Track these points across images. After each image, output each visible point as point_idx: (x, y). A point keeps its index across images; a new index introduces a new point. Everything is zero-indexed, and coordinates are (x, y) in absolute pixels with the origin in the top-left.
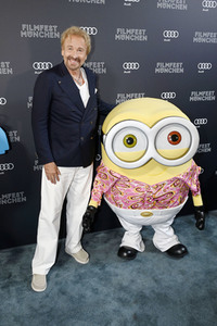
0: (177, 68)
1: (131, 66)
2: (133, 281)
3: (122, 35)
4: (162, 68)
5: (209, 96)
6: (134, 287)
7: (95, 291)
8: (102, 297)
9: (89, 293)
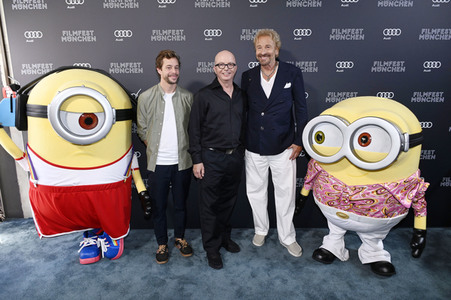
0: (398, 67)
1: (344, 65)
2: (324, 281)
3: (337, 35)
4: (379, 67)
5: (437, 97)
6: (325, 287)
7: (284, 281)
8: (291, 289)
9: (278, 282)
